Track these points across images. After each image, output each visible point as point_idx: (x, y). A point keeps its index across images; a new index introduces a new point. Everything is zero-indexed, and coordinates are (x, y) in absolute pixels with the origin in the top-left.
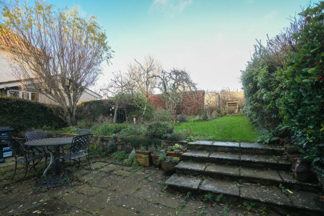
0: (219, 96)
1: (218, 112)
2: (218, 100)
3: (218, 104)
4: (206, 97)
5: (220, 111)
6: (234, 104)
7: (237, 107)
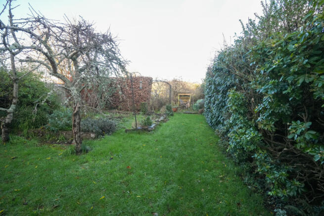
0: (170, 86)
1: (167, 109)
2: (169, 91)
3: (168, 96)
4: (154, 87)
5: (170, 108)
6: (187, 97)
7: (190, 100)
